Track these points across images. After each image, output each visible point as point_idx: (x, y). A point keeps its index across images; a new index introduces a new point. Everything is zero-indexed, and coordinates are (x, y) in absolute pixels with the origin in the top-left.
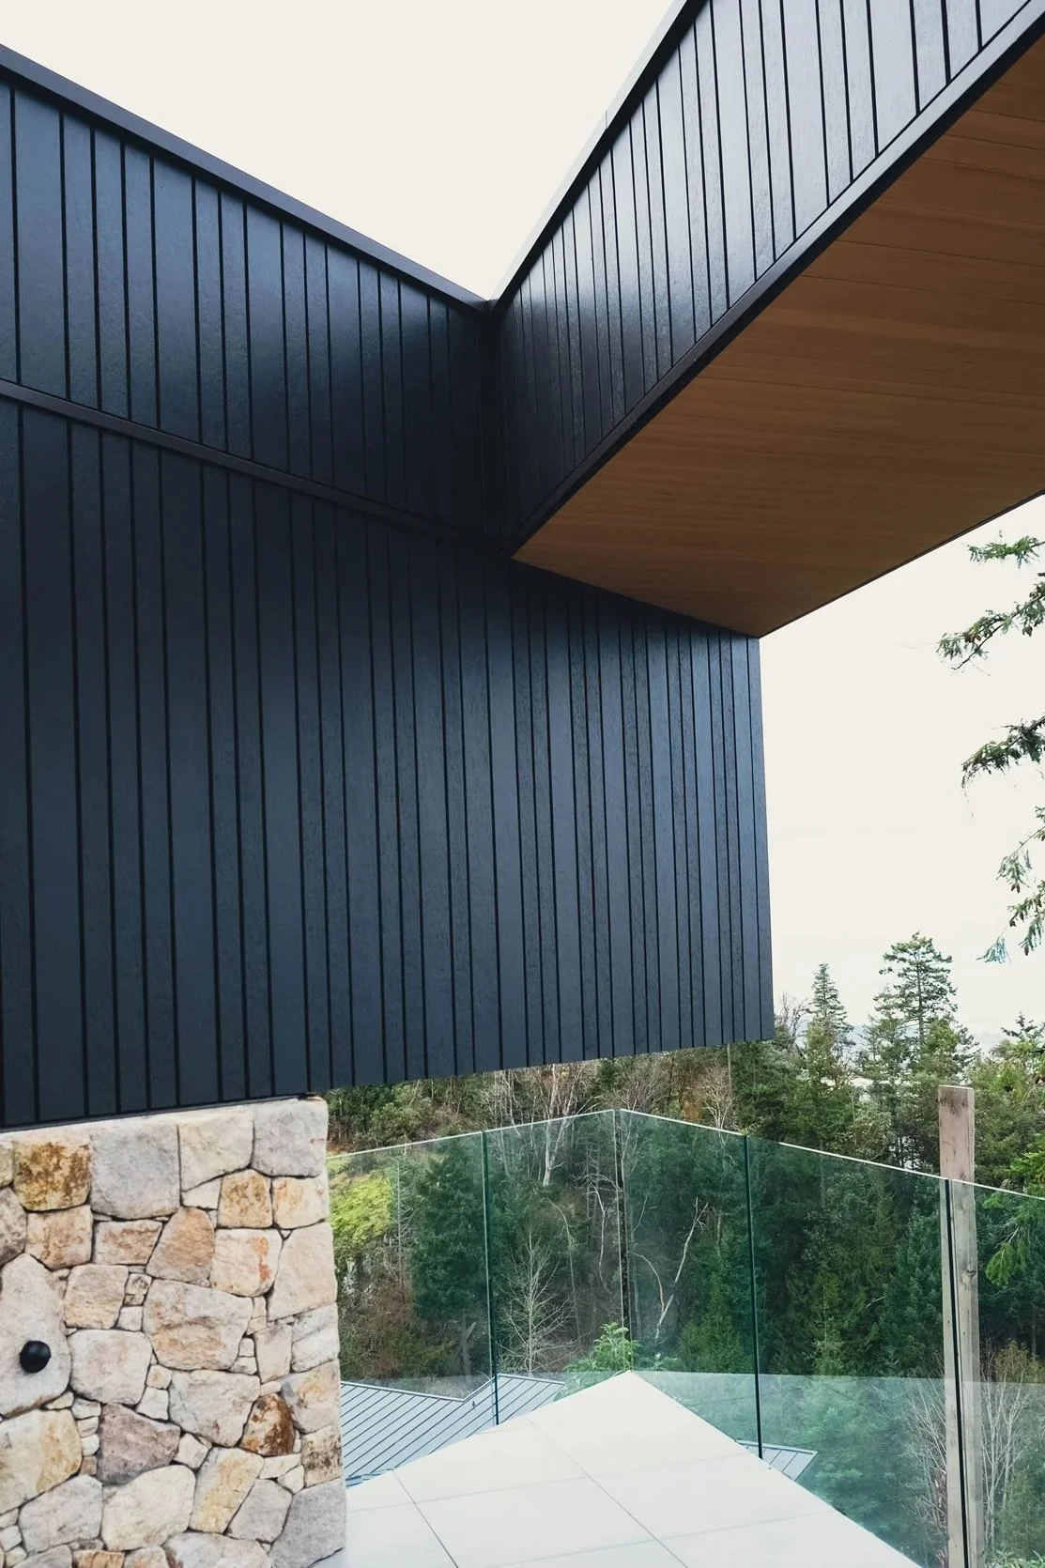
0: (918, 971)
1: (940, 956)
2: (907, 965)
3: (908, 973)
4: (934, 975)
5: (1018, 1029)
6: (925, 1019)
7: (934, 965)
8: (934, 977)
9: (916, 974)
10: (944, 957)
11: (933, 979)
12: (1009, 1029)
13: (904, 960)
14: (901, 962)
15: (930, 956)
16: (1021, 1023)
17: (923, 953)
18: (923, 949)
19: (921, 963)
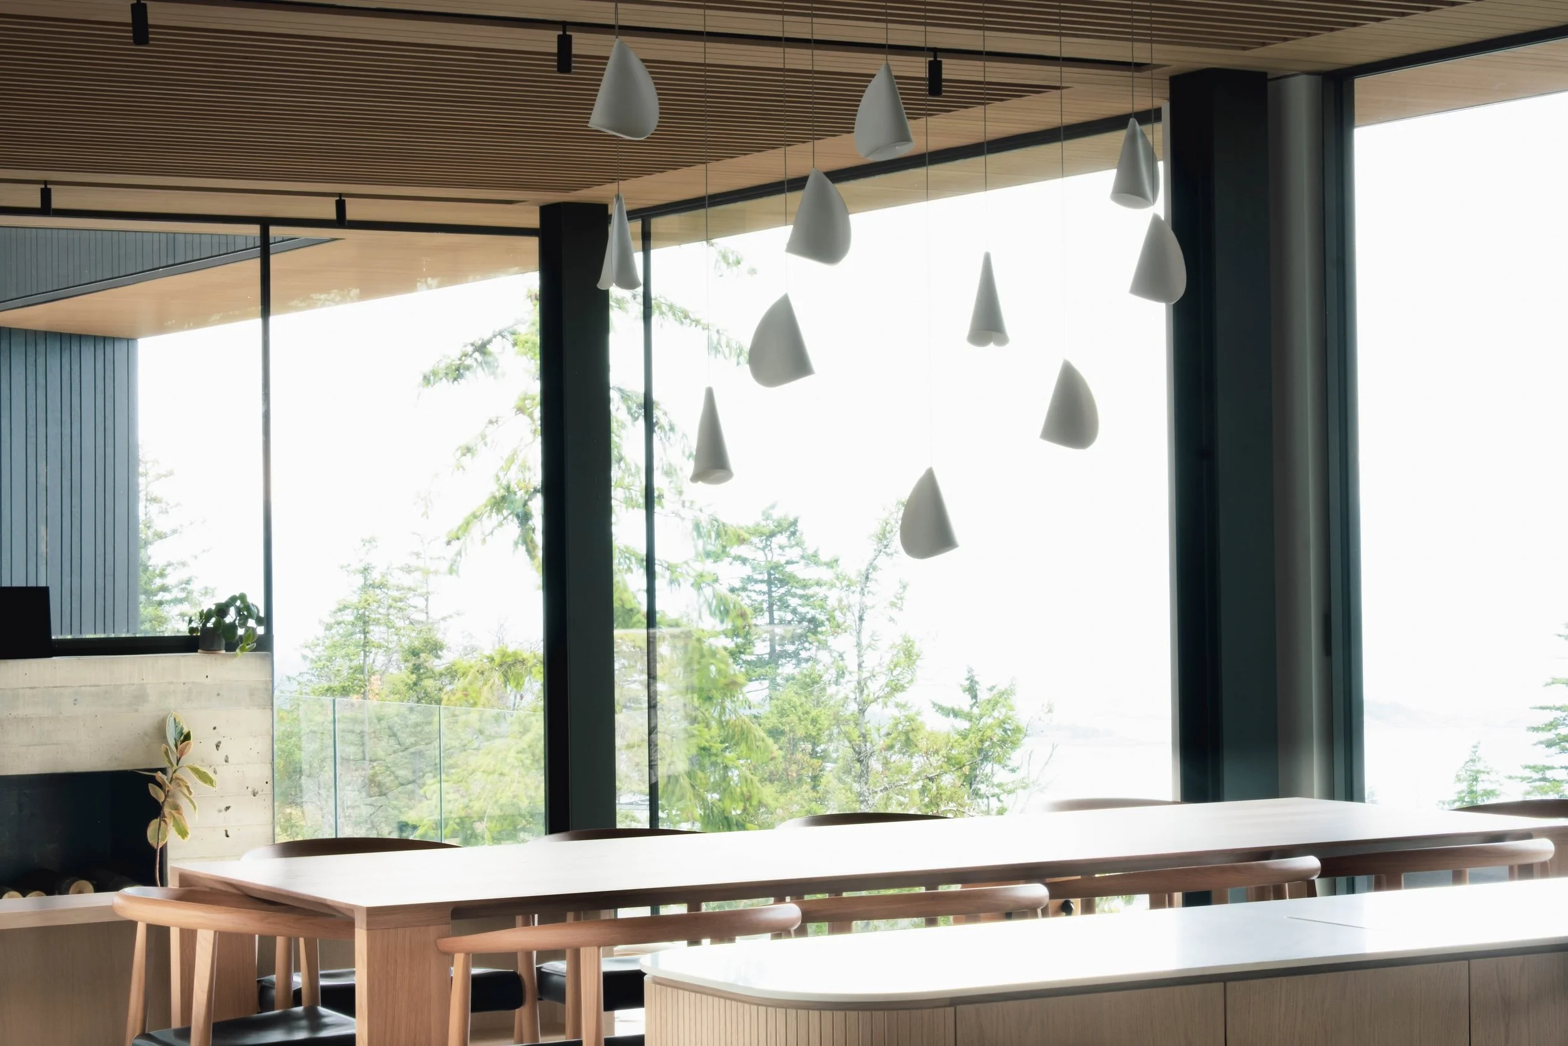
0: (769, 582)
1: (815, 555)
2: (747, 571)
3: (749, 587)
4: (800, 592)
5: (964, 702)
6: (779, 680)
7: (800, 571)
8: (801, 597)
9: (764, 587)
10: (824, 557)
11: (799, 602)
12: (948, 704)
13: (744, 561)
14: (738, 563)
15: (794, 553)
16: (972, 690)
17: (781, 547)
18: (781, 539)
19: (776, 567)
